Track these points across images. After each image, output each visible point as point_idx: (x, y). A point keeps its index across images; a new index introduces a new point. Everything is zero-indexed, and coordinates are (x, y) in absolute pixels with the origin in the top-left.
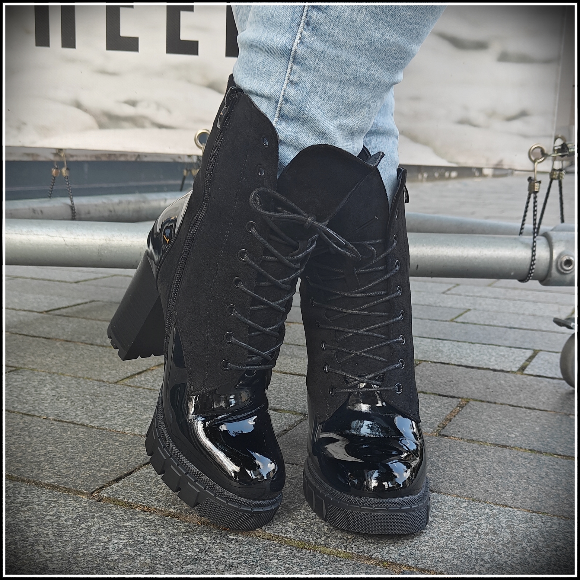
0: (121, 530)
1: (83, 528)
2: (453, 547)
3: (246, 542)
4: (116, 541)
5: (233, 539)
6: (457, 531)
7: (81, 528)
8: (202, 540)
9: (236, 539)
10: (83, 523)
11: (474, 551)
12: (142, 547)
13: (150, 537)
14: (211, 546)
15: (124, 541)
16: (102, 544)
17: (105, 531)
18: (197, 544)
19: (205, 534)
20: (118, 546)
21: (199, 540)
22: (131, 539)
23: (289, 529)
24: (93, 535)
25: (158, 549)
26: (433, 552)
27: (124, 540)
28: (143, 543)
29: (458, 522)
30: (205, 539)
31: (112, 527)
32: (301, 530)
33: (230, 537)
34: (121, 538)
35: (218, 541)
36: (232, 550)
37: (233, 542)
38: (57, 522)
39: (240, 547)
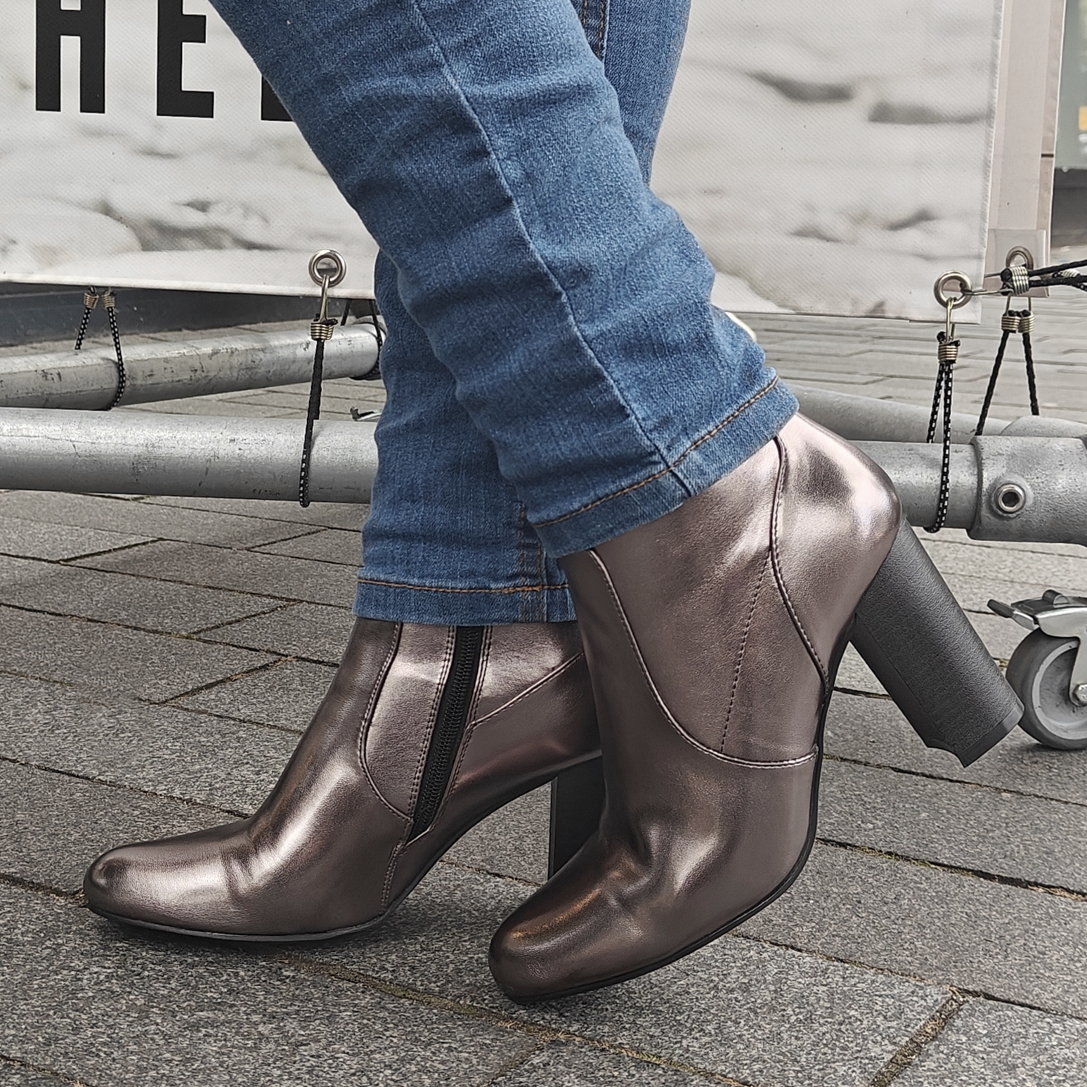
0: (108, 953)
1: (47, 948)
3: (309, 983)
4: (96, 970)
5: (288, 977)
7: (44, 946)
8: (236, 975)
9: (293, 977)
10: (49, 939)
12: (135, 981)
13: (153, 966)
14: (249, 985)
15: (109, 971)
16: (73, 973)
17: (82, 954)
18: (227, 980)
19: (245, 966)
20: (98, 978)
21: (232, 974)
22: (121, 968)
23: (388, 966)
24: (62, 958)
25: (162, 985)
27: (109, 968)
28: (139, 975)
30: (242, 973)
31: (95, 947)
32: (407, 968)
33: (285, 973)
34: (107, 965)
35: (263, 979)
36: (281, 993)
37: (287, 981)
38: (9, 937)
39: (297, 989)
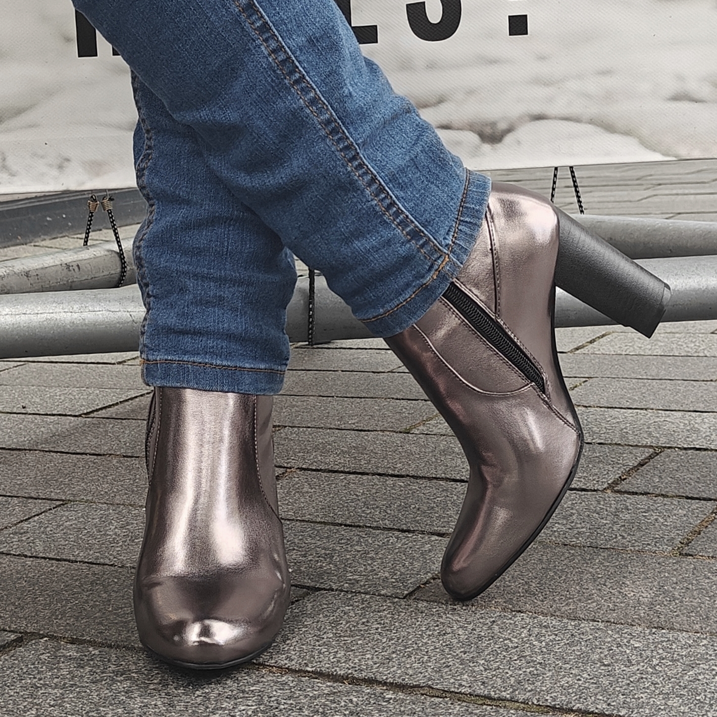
0: (247, 695)
1: (198, 696)
2: (682, 693)
3: (408, 701)
4: (243, 708)
5: (391, 699)
6: (688, 674)
7: (196, 695)
8: (351, 701)
9: (395, 698)
10: (197, 690)
11: (709, 696)
12: (276, 713)
13: (285, 701)
14: (364, 707)
15: (253, 708)
16: (226, 712)
17: (227, 698)
18: (345, 706)
19: (355, 694)
20: (246, 713)
21: (347, 701)
22: (261, 705)
23: (464, 683)
24: (213, 702)
25: (297, 713)
26: (654, 700)
27: (252, 706)
28: (277, 708)
29: (692, 664)
30: (355, 700)
31: (235, 692)
32: (480, 683)
33: (387, 696)
34: (249, 704)
35: (372, 702)
36: (391, 710)
37: (391, 701)
38: (165, 691)
39: (401, 706)
